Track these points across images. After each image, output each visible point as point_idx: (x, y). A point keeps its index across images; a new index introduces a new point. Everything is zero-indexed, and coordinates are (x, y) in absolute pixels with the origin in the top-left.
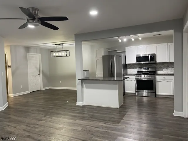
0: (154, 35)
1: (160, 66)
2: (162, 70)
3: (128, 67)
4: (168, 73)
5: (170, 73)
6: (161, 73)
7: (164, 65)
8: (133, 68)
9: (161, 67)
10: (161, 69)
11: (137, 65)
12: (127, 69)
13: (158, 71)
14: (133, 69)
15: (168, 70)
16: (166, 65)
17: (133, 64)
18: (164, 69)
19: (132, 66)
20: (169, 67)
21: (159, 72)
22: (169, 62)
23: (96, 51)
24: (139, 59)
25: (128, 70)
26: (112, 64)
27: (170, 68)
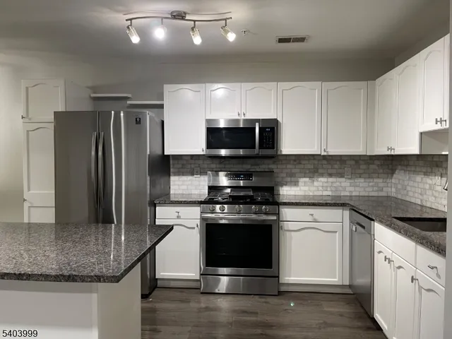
0: (281, 41)
1: (289, 166)
2: (296, 184)
3: (172, 170)
4: (316, 193)
5: (320, 193)
6: (293, 193)
7: (302, 166)
8: (193, 174)
9: (293, 171)
10: (293, 179)
11: (209, 161)
12: (169, 176)
13: (282, 186)
14: (190, 178)
15: (316, 183)
16: (309, 166)
17: (192, 156)
18: (302, 180)
19: (189, 164)
20: (320, 171)
21: (286, 192)
22: (325, 154)
23: (27, 88)
24: (215, 136)
25: (173, 178)
26: (100, 153)
27: (322, 175)
